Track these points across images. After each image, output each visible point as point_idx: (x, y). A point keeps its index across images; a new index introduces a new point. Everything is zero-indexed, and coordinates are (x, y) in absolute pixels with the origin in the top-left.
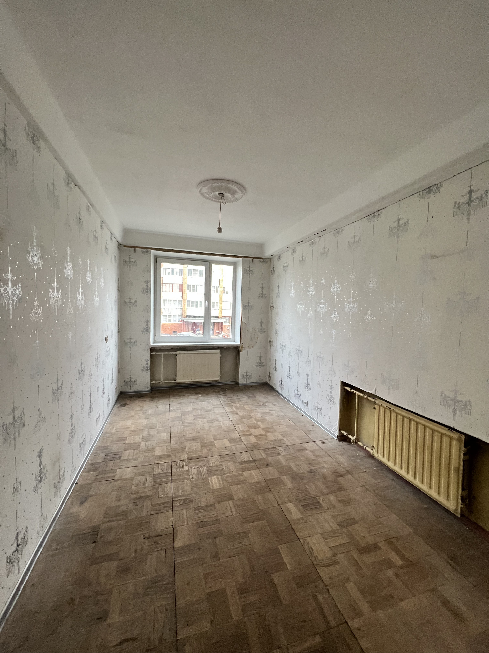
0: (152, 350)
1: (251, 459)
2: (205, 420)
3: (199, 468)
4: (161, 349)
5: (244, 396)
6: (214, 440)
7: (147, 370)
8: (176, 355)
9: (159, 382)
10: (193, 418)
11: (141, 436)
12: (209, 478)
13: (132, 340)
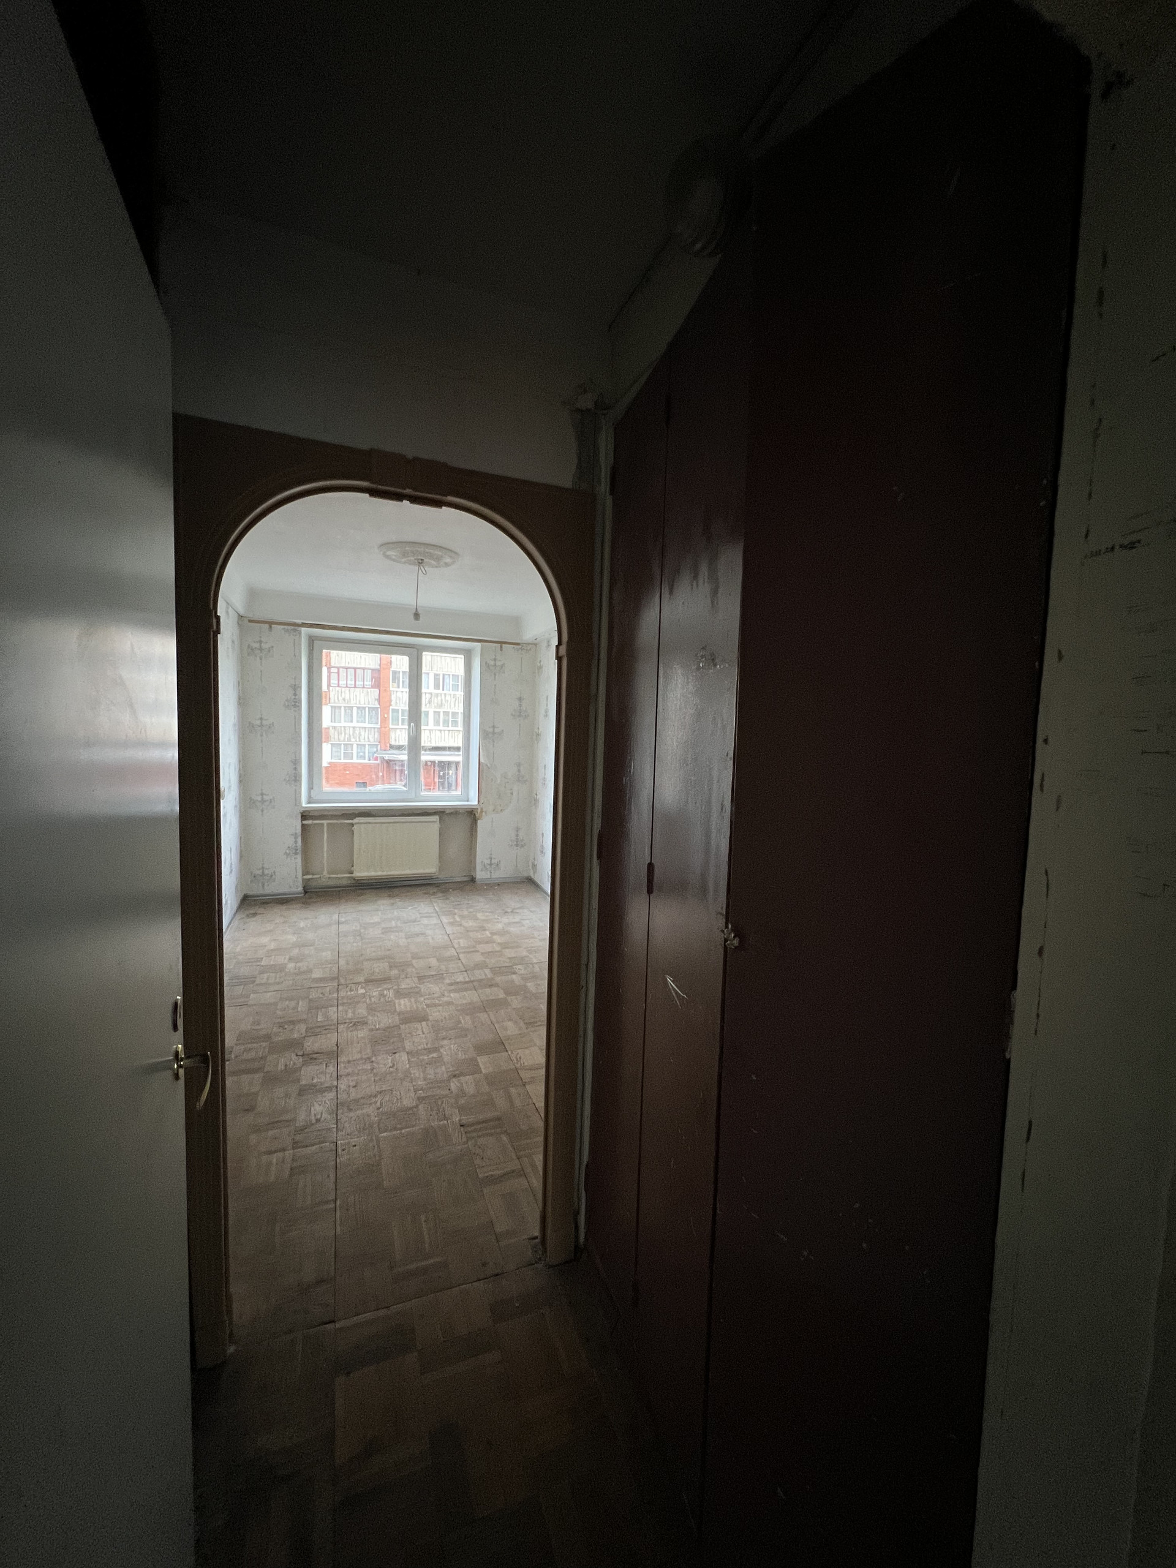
0: (304, 816)
1: (467, 980)
2: (402, 935)
3: (383, 990)
4: (323, 815)
5: (481, 899)
6: (413, 958)
7: (296, 853)
8: (353, 825)
9: (319, 876)
10: (380, 932)
11: (287, 957)
12: (397, 1001)
13: (265, 797)
